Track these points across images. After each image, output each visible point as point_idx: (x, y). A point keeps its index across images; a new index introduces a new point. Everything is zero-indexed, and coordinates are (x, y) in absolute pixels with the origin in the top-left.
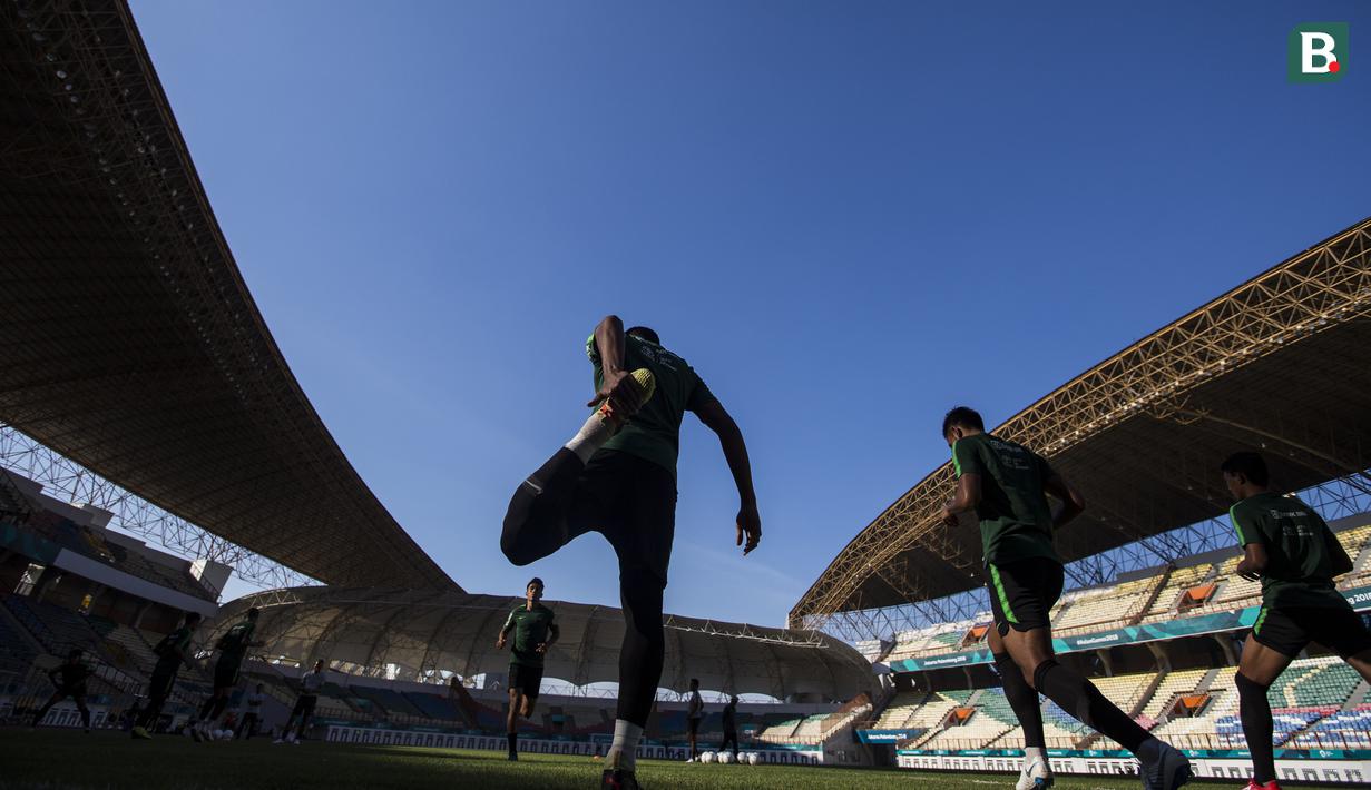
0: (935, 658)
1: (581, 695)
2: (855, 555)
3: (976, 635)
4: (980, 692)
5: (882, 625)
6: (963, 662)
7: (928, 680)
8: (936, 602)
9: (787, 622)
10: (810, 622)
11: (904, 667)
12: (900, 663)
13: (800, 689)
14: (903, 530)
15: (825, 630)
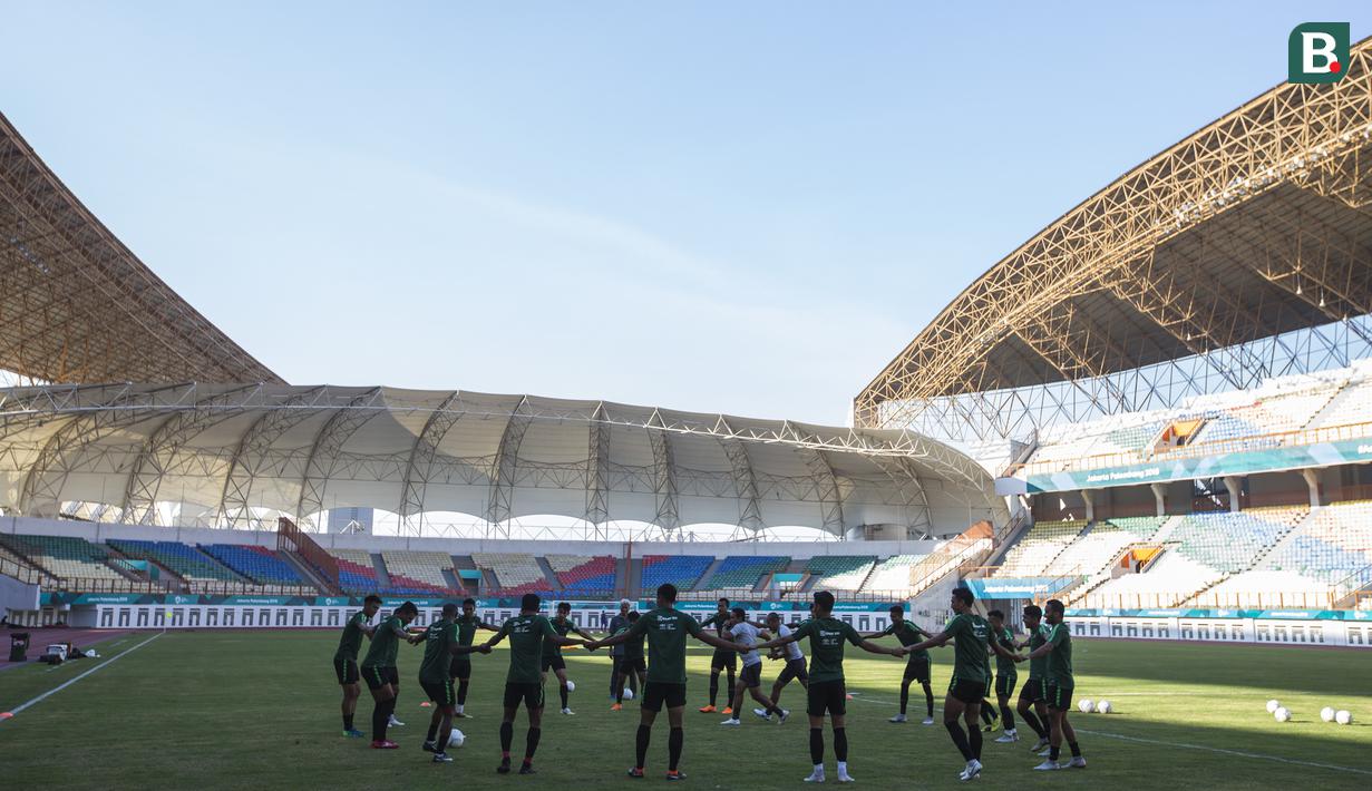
0: (1106, 471)
1: (500, 536)
2: (980, 304)
3: (1180, 433)
4: (1176, 520)
5: (1015, 416)
6: (1152, 477)
7: (1089, 503)
8: (1114, 378)
9: (851, 414)
10: (891, 415)
11: (1052, 484)
12: (1046, 478)
13: (870, 519)
14: (1075, 263)
15: (916, 427)
